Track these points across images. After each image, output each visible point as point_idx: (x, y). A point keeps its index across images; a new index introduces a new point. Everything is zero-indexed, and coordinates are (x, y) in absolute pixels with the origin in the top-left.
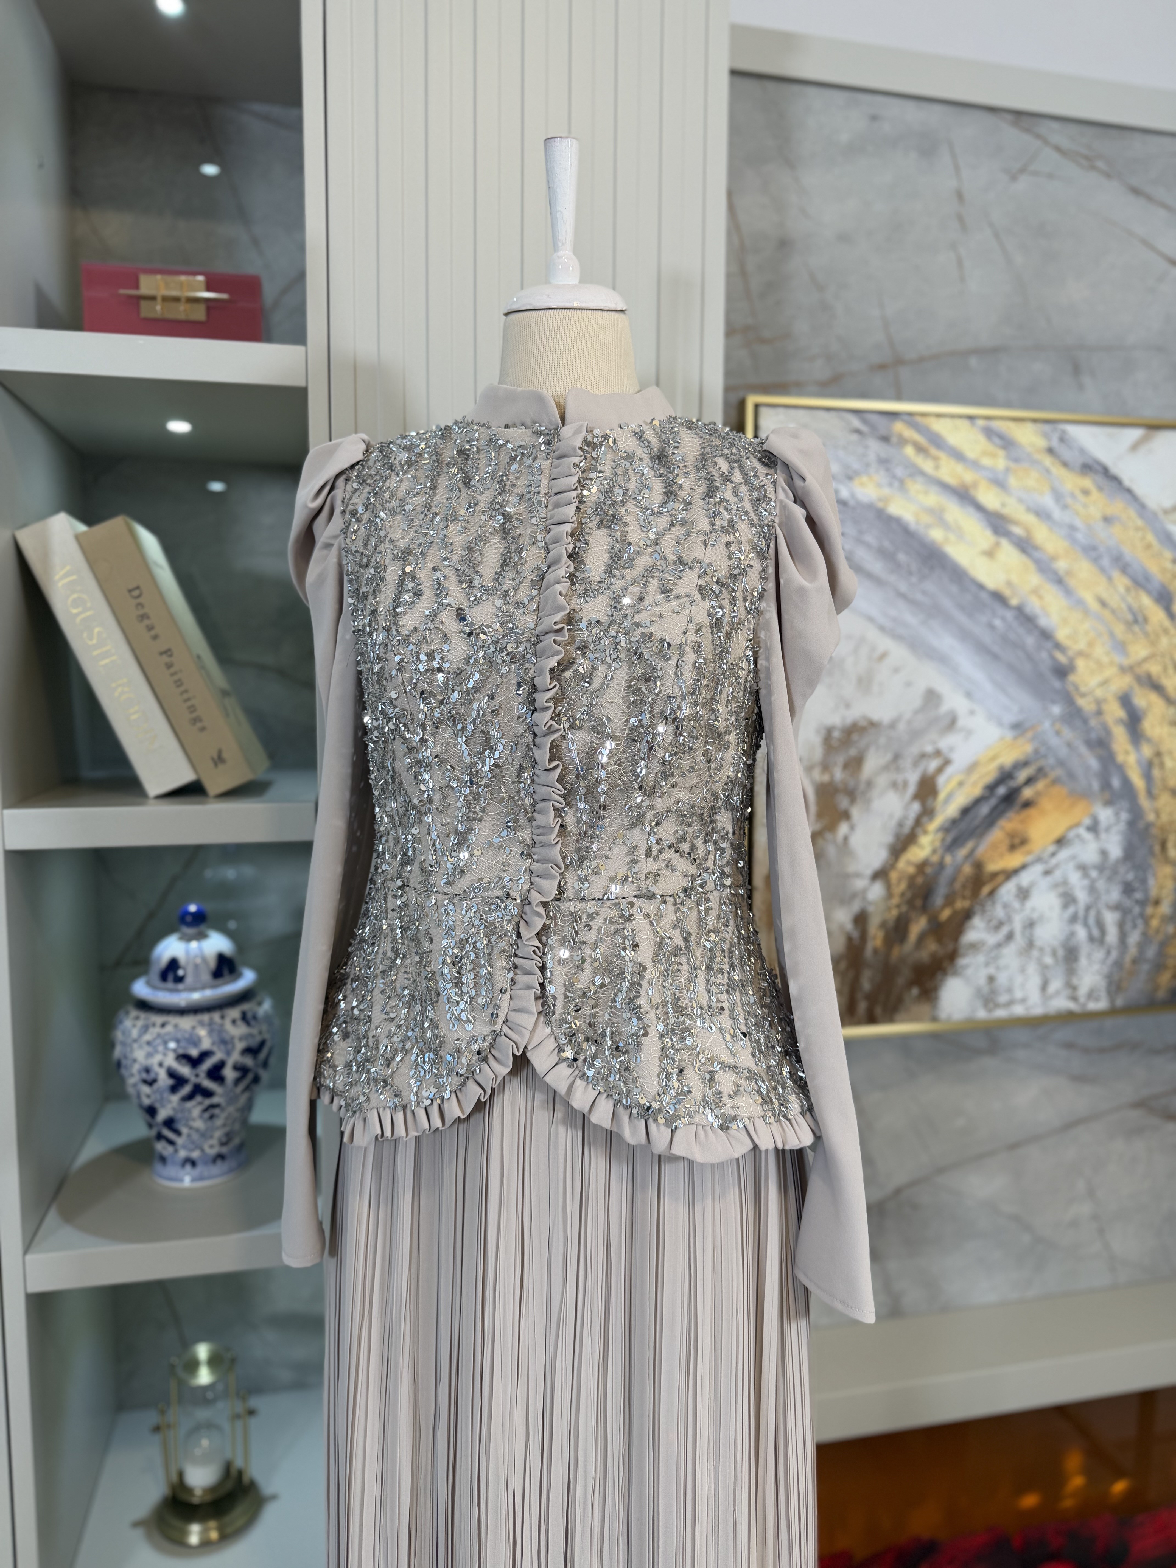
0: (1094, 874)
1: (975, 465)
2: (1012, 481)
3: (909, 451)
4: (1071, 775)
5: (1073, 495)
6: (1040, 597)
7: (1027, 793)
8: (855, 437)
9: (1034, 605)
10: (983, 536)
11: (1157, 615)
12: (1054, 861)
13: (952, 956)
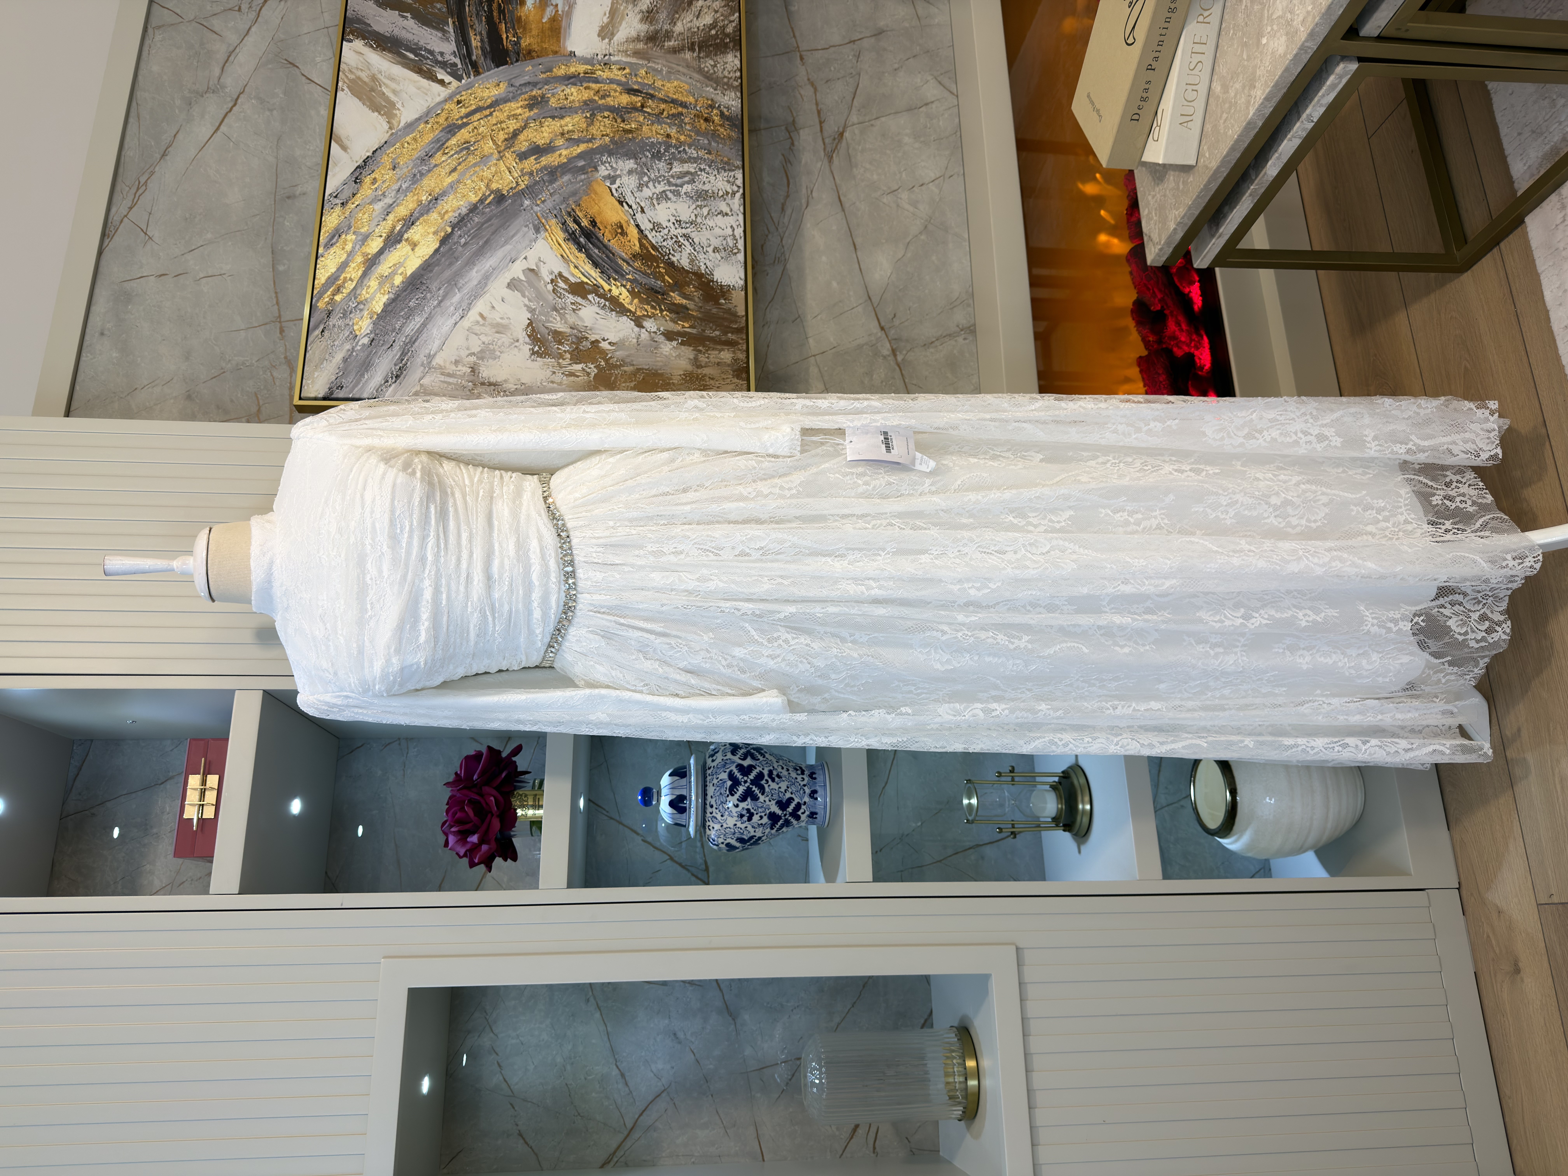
0: (646, 179)
1: (350, 254)
2: (364, 230)
3: (338, 298)
4: (574, 194)
5: (376, 189)
6: (447, 212)
7: (585, 223)
8: (326, 333)
9: (451, 216)
10: (401, 251)
11: (464, 134)
12: (634, 207)
13: (699, 275)
